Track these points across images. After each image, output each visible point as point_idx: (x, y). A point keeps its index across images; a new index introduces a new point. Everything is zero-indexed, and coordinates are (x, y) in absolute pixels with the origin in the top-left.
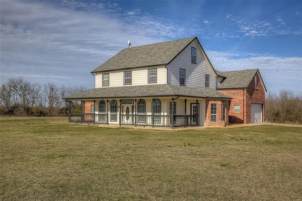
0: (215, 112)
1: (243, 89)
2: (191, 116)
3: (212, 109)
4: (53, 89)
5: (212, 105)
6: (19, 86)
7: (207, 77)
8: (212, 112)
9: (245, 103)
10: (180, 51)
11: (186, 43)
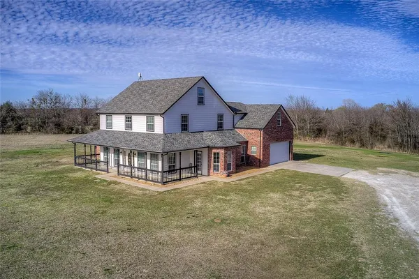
0: (218, 162)
1: (259, 129)
2: (194, 167)
3: (215, 158)
4: (85, 100)
5: (215, 154)
6: (49, 98)
7: (220, 117)
8: (215, 162)
9: (262, 146)
10: (180, 96)
11: (190, 84)
